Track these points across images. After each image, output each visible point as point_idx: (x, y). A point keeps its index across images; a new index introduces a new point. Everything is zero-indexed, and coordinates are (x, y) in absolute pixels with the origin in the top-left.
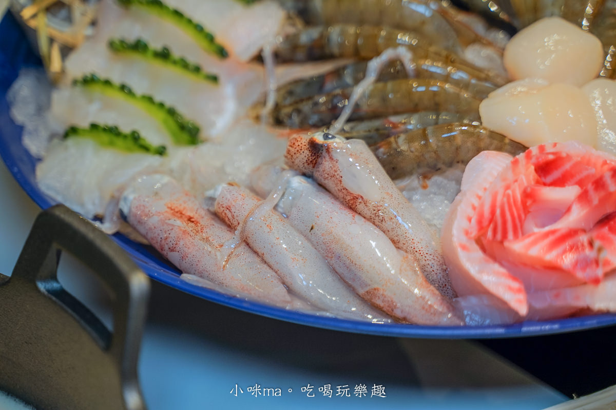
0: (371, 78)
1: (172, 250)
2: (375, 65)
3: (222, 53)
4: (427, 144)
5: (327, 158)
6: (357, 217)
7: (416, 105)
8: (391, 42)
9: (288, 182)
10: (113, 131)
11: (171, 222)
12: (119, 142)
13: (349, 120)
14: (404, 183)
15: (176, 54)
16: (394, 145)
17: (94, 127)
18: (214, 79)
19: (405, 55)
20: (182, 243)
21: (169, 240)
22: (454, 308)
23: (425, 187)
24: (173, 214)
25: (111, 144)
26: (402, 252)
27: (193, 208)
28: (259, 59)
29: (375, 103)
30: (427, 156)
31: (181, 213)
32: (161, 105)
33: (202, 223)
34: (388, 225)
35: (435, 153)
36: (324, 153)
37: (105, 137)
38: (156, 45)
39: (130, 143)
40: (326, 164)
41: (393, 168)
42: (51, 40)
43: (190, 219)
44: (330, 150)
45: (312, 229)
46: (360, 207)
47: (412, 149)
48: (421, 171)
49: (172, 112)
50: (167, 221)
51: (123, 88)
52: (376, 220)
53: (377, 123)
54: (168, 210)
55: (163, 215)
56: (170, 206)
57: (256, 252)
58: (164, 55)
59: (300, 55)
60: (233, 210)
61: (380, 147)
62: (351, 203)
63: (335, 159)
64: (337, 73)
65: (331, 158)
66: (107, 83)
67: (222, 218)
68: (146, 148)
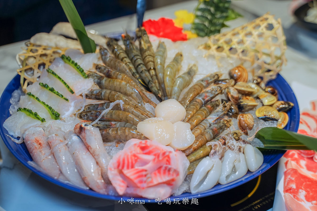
0: (110, 108)
1: (31, 153)
2: (112, 105)
3: (72, 92)
4: (117, 133)
5: (83, 132)
6: (88, 152)
7: (121, 119)
8: (119, 98)
9: (72, 137)
10: (30, 112)
11: (34, 144)
12: (31, 115)
13: (99, 120)
14: (109, 144)
15: (56, 90)
16: (108, 131)
17: (25, 109)
18: (67, 100)
19: (122, 103)
20: (34, 151)
21: (31, 149)
22: (106, 188)
23: (117, 146)
24: (36, 141)
25: (29, 115)
26: (98, 166)
27: (43, 141)
28: (81, 95)
29: (109, 116)
30: (117, 137)
31: (38, 141)
32: (47, 105)
33: (43, 146)
34: (96, 157)
35: (119, 136)
36: (83, 130)
37: (28, 113)
38: (50, 86)
39: (34, 116)
40: (83, 134)
41: (107, 139)
42: (25, 80)
43: (40, 144)
44: (85, 130)
45: (73, 154)
46: (90, 149)
47: (113, 134)
48: (116, 141)
49: (50, 108)
50: (33, 143)
51: (37, 98)
52: (93, 155)
53: (107, 123)
54: (35, 139)
55: (32, 141)
56: (36, 138)
57: (55, 158)
58: (52, 90)
59: (93, 96)
60: (51, 143)
61: (104, 131)
62: (88, 148)
63: (85, 133)
64: (102, 104)
65: (85, 132)
66: (33, 96)
67: (49, 145)
68: (39, 119)
